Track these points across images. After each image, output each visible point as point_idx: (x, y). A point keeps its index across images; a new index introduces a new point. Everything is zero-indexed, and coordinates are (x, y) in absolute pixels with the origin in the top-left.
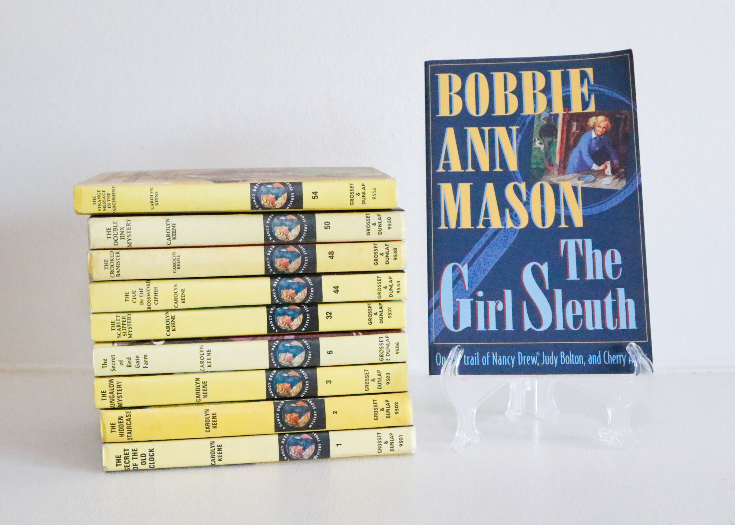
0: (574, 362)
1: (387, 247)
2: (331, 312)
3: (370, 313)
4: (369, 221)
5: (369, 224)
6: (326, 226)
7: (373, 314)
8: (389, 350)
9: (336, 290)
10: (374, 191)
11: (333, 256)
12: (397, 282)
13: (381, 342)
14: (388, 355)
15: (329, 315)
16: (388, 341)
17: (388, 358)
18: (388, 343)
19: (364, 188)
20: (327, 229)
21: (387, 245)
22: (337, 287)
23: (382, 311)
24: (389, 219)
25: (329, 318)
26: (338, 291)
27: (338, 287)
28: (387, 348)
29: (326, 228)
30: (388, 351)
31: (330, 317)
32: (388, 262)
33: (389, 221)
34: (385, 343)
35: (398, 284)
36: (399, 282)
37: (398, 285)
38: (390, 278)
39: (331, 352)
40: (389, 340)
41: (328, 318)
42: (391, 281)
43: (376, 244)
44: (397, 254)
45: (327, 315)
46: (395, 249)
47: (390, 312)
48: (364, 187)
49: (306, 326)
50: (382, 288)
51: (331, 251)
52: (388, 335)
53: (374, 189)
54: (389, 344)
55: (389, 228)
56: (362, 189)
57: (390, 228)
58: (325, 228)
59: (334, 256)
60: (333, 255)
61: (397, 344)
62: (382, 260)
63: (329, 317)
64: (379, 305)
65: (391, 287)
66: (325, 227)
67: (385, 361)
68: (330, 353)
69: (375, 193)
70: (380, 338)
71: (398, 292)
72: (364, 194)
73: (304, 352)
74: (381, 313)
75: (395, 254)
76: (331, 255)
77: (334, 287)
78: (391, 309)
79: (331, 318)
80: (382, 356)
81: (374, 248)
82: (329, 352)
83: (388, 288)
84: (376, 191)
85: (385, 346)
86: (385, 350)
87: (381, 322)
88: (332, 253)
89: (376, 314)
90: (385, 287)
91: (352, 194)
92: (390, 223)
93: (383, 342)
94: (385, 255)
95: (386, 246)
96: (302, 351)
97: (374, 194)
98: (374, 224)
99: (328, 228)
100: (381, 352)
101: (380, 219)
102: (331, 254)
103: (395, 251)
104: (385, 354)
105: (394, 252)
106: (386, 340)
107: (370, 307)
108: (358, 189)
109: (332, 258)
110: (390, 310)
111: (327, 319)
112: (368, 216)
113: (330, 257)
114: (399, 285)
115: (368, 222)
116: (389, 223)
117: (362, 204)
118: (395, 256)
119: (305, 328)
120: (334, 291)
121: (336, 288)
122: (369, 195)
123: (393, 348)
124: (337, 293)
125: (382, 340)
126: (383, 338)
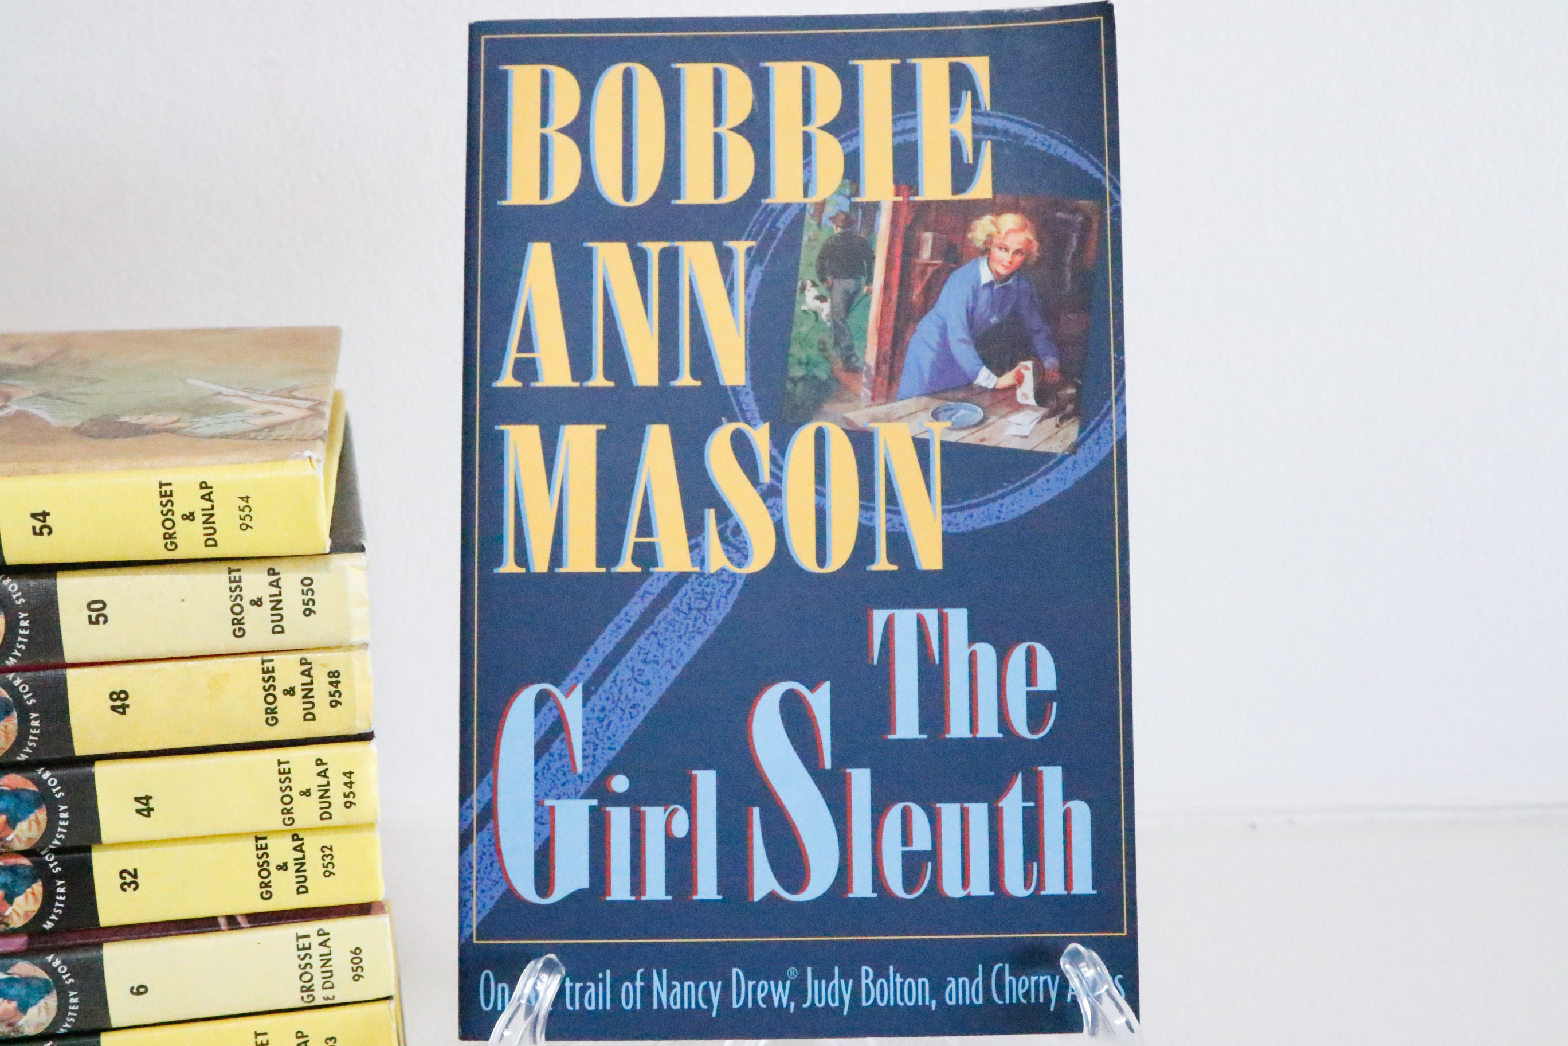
0: (902, 999)
1: (308, 667)
2: (135, 870)
3: (263, 867)
4: (238, 592)
5: (238, 601)
6: (94, 615)
7: (272, 868)
8: (331, 971)
9: (145, 806)
10: (243, 504)
11: (124, 707)
12: (345, 774)
13: (304, 949)
14: (328, 985)
15: (129, 879)
16: (325, 946)
17: (329, 993)
18: (326, 950)
19: (207, 497)
20: (97, 622)
21: (307, 663)
22: (148, 798)
23: (304, 858)
24: (307, 583)
25: (130, 890)
26: (152, 810)
27: (151, 798)
28: (323, 966)
29: (94, 619)
30: (329, 974)
31: (133, 886)
32: (313, 714)
33: (305, 588)
34: (316, 951)
35: (348, 780)
36: (351, 773)
37: (345, 784)
38: (319, 762)
39: (142, 990)
40: (328, 943)
41: (125, 887)
42: (323, 774)
43: (272, 661)
44: (340, 687)
45: (124, 878)
46: (334, 674)
47: (328, 860)
48: (209, 494)
49: (57, 915)
50: (295, 793)
51: (118, 691)
52: (326, 925)
53: (242, 498)
54: (330, 954)
55: (308, 613)
56: (203, 497)
57: (312, 611)
58: (91, 622)
59: (128, 706)
60: (127, 702)
61: (357, 952)
62: (290, 709)
63: (129, 885)
64: (294, 840)
65: (325, 790)
66: (90, 617)
67: (319, 1001)
68: (139, 993)
69: (247, 509)
70: (298, 937)
71: (348, 805)
72: (209, 516)
73: (54, 993)
74: (300, 863)
75: (333, 689)
76: (120, 701)
77: (138, 799)
78: (331, 849)
79: (135, 889)
80: (309, 989)
81: (264, 672)
82: (135, 991)
83: (316, 794)
84: (251, 503)
85: (316, 962)
86: (316, 971)
87: (302, 889)
88: (123, 696)
89: (283, 867)
90: (307, 793)
91: (169, 516)
92: (309, 596)
93: (309, 948)
94: (299, 693)
95: (302, 664)
96: (48, 992)
97: (243, 514)
98: (257, 603)
99: (101, 619)
100: (306, 977)
101: (275, 584)
102: (119, 698)
103: (334, 679)
104: (318, 982)
105: (331, 683)
106: (321, 944)
107: (262, 848)
108: (188, 499)
109: (124, 713)
110: (327, 852)
111: (124, 890)
112: (237, 574)
113: (114, 708)
114: (351, 783)
115: (234, 594)
116: (306, 598)
117: (206, 545)
118: (334, 696)
119: (52, 921)
120: (139, 811)
121: (144, 801)
122: (226, 519)
123: (341, 964)
124: (149, 816)
125: (306, 942)
126: (308, 936)
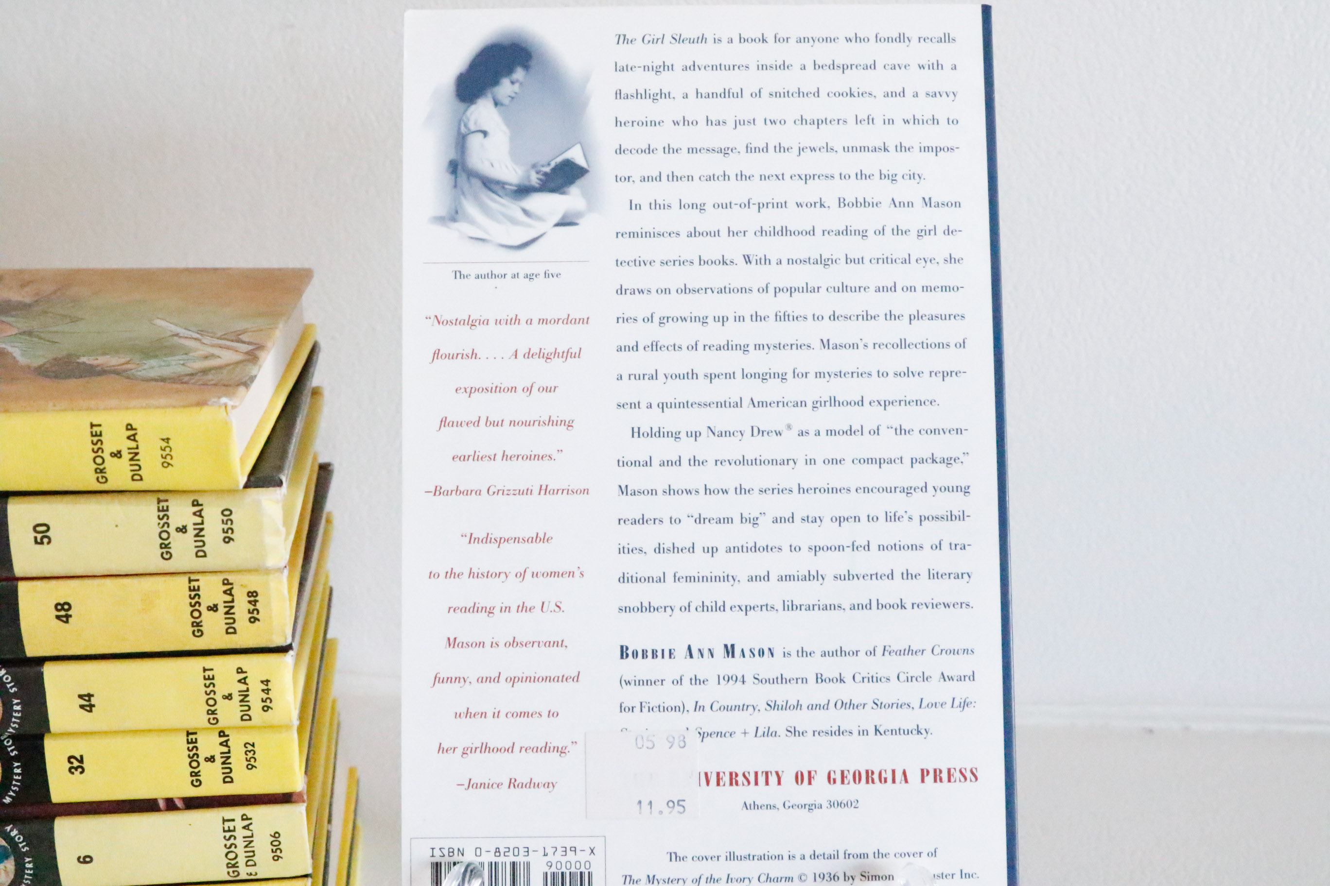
1: (229, 587)
2: (82, 757)
3: (193, 758)
4: (165, 520)
5: (165, 528)
6: (39, 536)
7: (201, 759)
8: (253, 852)
9: (87, 703)
10: (164, 444)
11: (68, 617)
12: (262, 682)
13: (229, 831)
14: (250, 863)
15: (77, 764)
16: (248, 829)
17: (252, 870)
18: (249, 833)
19: (132, 438)
20: (42, 543)
21: (229, 584)
22: (90, 696)
23: (229, 752)
24: (227, 513)
25: (77, 773)
26: (94, 706)
27: (93, 696)
28: (246, 847)
29: (39, 540)
30: (252, 854)
31: (80, 770)
32: (234, 628)
33: (225, 518)
34: (240, 833)
35: (265, 687)
36: (268, 681)
37: (263, 690)
38: (240, 671)
39: (88, 859)
40: (251, 827)
41: (73, 770)
42: (243, 681)
43: (198, 580)
44: (258, 606)
45: (72, 763)
46: (253, 594)
47: (250, 755)
48: (134, 435)
49: (14, 791)
50: (218, 697)
51: (62, 602)
52: (249, 811)
53: (163, 440)
54: (252, 836)
55: (228, 540)
56: (129, 438)
57: (231, 539)
58: (36, 542)
59: (71, 616)
60: (70, 613)
61: (276, 835)
62: (213, 624)
63: (76, 769)
64: (220, 736)
65: (244, 696)
66: (36, 538)
67: (243, 876)
68: (85, 862)
69: (168, 449)
70: (224, 821)
71: (266, 709)
72: (134, 455)
73: (12, 858)
74: (226, 758)
75: (252, 607)
76: (64, 612)
77: (81, 697)
78: (253, 745)
79: (81, 773)
80: (234, 866)
81: (190, 590)
82: (81, 860)
83: (237, 698)
84: (171, 443)
85: (240, 843)
86: (240, 850)
87: (228, 779)
88: (66, 607)
89: (211, 759)
90: (229, 697)
91: (100, 453)
92: (229, 525)
93: (234, 830)
94: (222, 610)
95: (224, 584)
96: (7, 858)
97: (164, 453)
98: (183, 530)
99: (46, 540)
100: (232, 856)
101: (199, 514)
102: (63, 609)
103: (252, 599)
104: (241, 860)
105: (250, 602)
106: (244, 828)
107: (192, 742)
108: (114, 439)
109: (67, 622)
110: (250, 748)
111: (73, 773)
112: (165, 504)
113: (58, 617)
114: (268, 690)
115: (162, 522)
116: (226, 527)
117: (133, 480)
118: (253, 613)
119: (10, 796)
120: (82, 707)
121: (87, 698)
122: (149, 457)
123: (262, 845)
124: (91, 711)
125: (231, 825)
126: (233, 820)
